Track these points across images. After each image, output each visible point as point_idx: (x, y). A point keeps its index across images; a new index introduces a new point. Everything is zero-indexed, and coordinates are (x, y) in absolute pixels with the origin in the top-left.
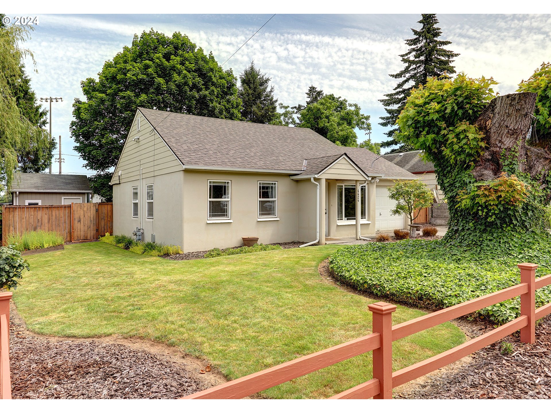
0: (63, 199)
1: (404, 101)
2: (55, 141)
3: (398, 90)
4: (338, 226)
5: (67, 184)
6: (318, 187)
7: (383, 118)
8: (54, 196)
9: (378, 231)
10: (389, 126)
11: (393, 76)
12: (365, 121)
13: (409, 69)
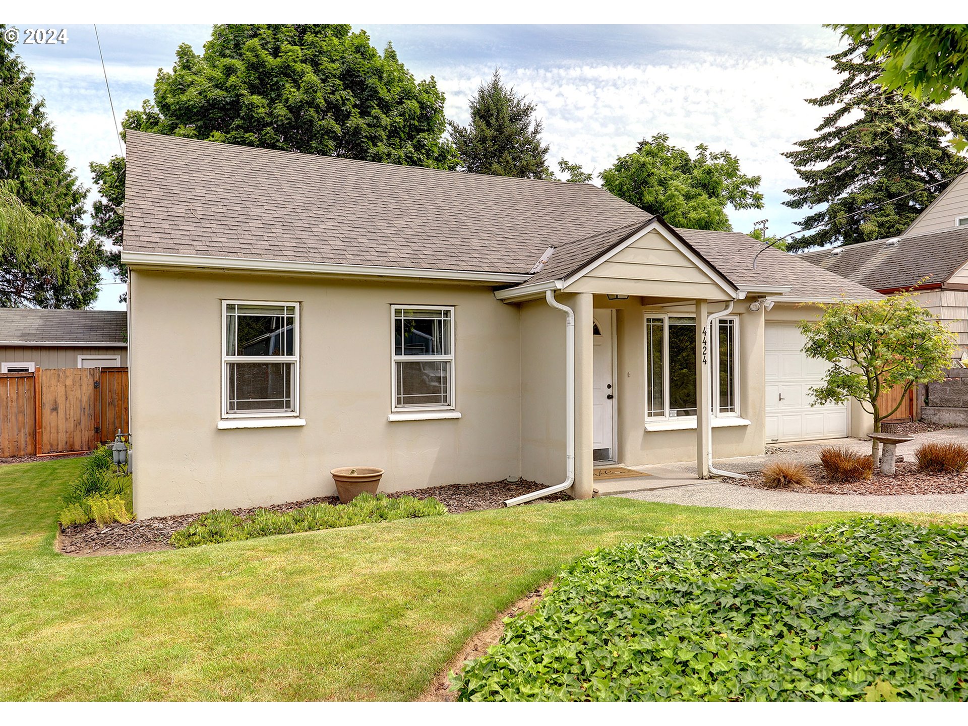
0: (79, 361)
1: (839, 154)
2: (103, 248)
3: (827, 130)
4: (648, 433)
5: (91, 328)
6: (571, 319)
7: (792, 192)
8: (62, 354)
9: (775, 442)
10: (805, 206)
11: (814, 102)
12: (748, 188)
13: (851, 85)
